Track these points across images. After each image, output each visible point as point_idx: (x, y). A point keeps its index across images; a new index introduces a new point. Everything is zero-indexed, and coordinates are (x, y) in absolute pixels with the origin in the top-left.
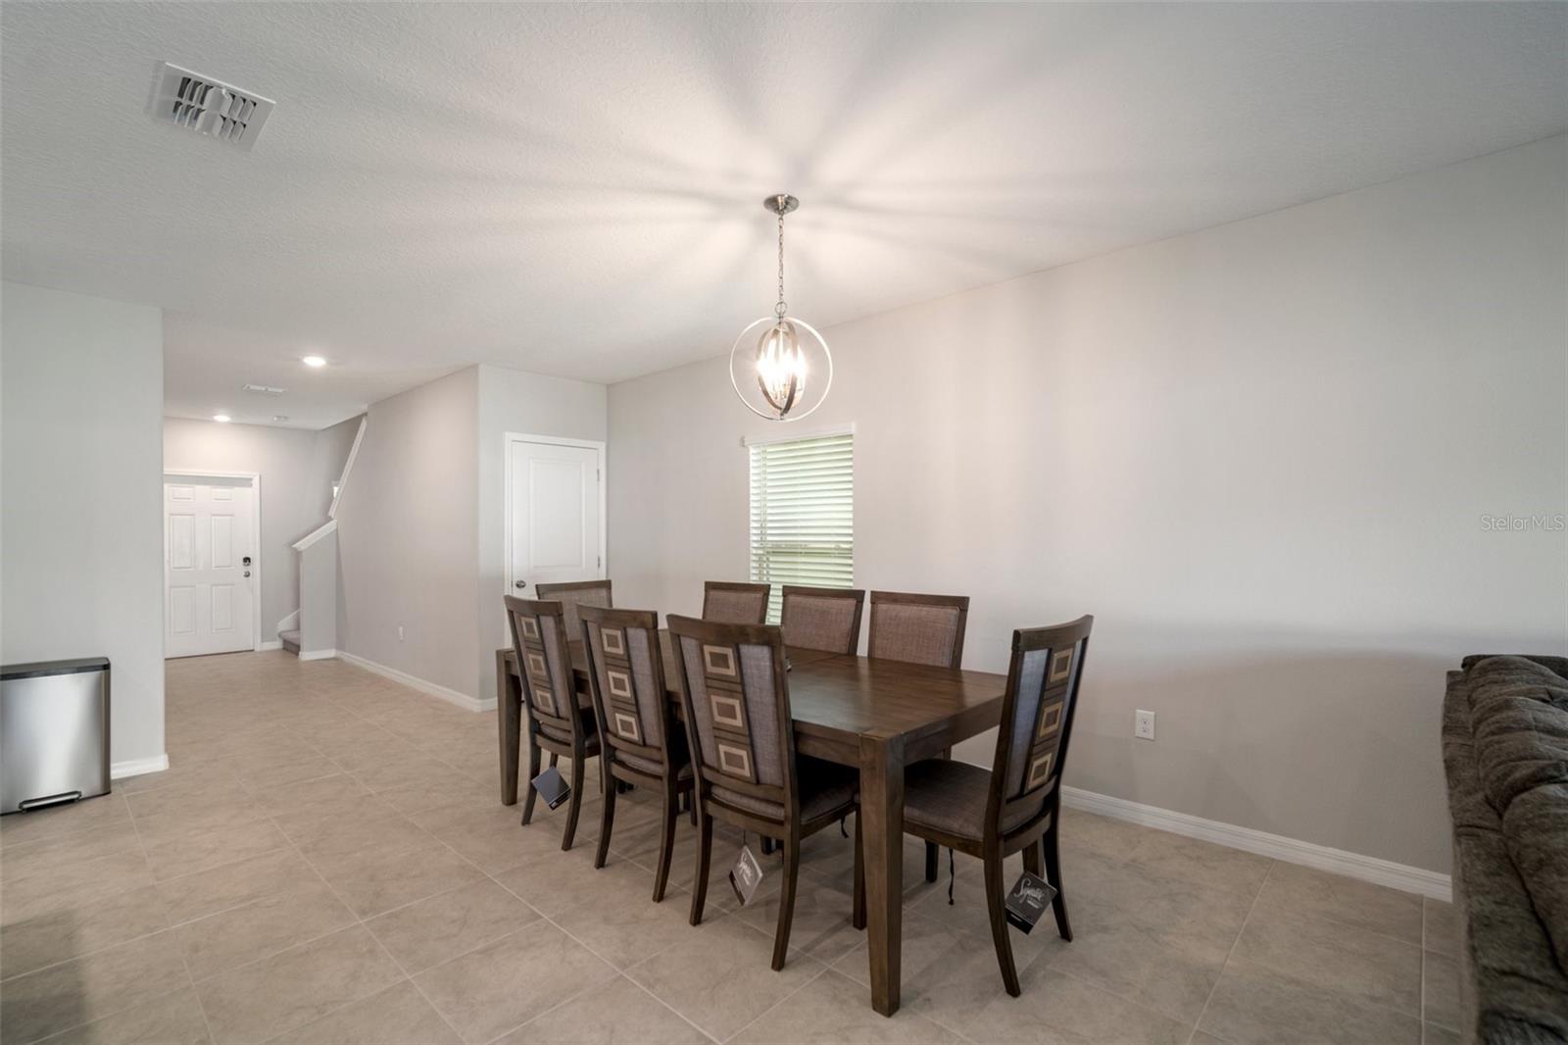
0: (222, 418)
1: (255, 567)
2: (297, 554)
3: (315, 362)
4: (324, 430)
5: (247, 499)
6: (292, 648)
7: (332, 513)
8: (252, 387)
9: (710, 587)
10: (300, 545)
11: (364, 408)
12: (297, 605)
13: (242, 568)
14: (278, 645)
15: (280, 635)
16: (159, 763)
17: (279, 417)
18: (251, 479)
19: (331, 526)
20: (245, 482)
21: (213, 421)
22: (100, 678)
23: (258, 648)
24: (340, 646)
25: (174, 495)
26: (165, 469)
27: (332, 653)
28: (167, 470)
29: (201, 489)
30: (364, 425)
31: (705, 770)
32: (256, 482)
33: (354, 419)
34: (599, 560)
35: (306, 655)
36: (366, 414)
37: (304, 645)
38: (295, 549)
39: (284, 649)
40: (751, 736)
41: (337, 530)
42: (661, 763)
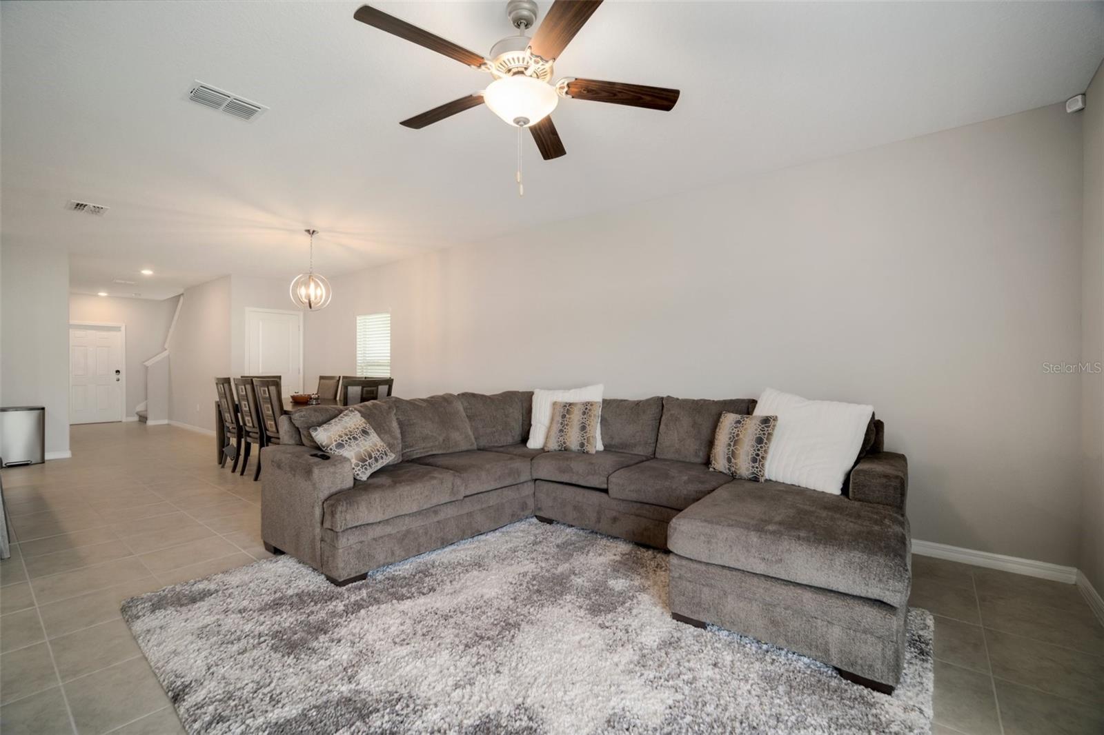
0: (103, 294)
1: (122, 376)
2: (147, 368)
3: (147, 272)
4: (165, 300)
5: (118, 339)
6: (143, 419)
7: (166, 346)
8: (117, 281)
9: (322, 378)
10: (146, 363)
11: (181, 291)
12: (146, 399)
13: (115, 376)
14: (136, 418)
15: (137, 413)
16: (67, 454)
17: (135, 294)
18: (120, 327)
19: (165, 354)
20: (117, 329)
21: (98, 296)
22: (40, 415)
23: (124, 420)
24: (170, 418)
25: (75, 335)
26: (70, 321)
27: (166, 422)
28: (72, 322)
29: (90, 332)
30: (182, 298)
31: (268, 432)
32: (123, 329)
33: (177, 296)
34: (299, 370)
35: (150, 423)
36: (182, 294)
37: (149, 417)
38: (145, 366)
39: (140, 421)
40: (274, 417)
41: (169, 355)
42: (257, 433)
